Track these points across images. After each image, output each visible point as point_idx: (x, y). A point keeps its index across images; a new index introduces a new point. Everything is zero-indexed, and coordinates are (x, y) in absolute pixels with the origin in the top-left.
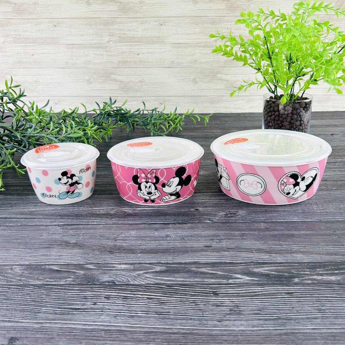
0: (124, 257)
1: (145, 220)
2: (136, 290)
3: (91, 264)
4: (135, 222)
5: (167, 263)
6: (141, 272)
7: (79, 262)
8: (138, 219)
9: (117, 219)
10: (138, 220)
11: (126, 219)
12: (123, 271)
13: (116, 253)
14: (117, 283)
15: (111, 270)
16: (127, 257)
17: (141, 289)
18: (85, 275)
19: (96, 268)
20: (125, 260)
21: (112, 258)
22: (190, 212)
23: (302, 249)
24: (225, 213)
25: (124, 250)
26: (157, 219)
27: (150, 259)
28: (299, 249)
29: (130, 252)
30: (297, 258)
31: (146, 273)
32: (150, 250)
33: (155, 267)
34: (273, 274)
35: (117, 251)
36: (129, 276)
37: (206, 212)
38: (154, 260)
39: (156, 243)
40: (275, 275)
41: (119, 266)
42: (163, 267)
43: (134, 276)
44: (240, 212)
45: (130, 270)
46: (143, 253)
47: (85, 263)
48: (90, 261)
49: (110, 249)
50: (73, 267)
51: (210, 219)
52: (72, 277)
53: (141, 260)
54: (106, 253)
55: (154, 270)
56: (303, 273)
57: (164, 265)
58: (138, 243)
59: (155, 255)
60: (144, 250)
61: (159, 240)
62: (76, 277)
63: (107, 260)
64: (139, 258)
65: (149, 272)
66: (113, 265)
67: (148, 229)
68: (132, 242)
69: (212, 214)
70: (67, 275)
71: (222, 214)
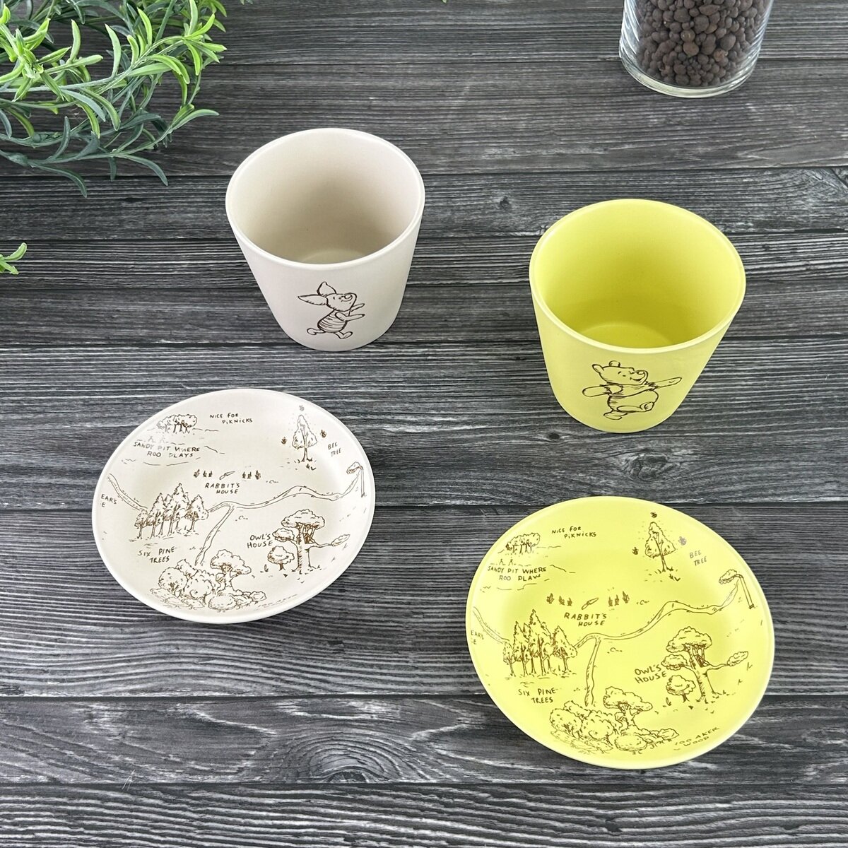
0: (372, 666)
2: (418, 808)
3: (292, 696)
6: (423, 734)
7: (259, 688)
8: (393, 484)
12: (378, 729)
13: (350, 646)
14: (368, 781)
15: (345, 724)
16: (380, 667)
17: (430, 806)
18: (285, 746)
19: (307, 714)
20: (376, 680)
21: (342, 670)
22: (536, 450)
23: (835, 639)
24: (635, 458)
25: (370, 634)
26: (445, 484)
27: (440, 677)
28: (829, 638)
29: (386, 645)
30: (820, 677)
31: (437, 738)
32: (439, 637)
33: (457, 711)
34: (755, 747)
35: (350, 639)
36: (395, 749)
37: (580, 452)
38: (451, 680)
39: (452, 604)
40: (760, 751)
41: (365, 709)
42: (478, 715)
43: (406, 752)
44: (676, 454)
45: (395, 725)
46: (421, 650)
47: (275, 691)
48: (288, 682)
49: (333, 632)
50: (249, 712)
51: (592, 486)
52: (253, 753)
53: (417, 679)
54: (325, 649)
55: (456, 727)
56: (829, 742)
57: (480, 704)
58: (403, 603)
59: (451, 660)
60: (422, 637)
61: (458, 591)
62: (262, 753)
63: (331, 679)
64: (411, 670)
65: (443, 734)
66: (348, 702)
67: (424, 535)
68: (387, 597)
69: (598, 459)
70: (236, 746)
71: (627, 461)
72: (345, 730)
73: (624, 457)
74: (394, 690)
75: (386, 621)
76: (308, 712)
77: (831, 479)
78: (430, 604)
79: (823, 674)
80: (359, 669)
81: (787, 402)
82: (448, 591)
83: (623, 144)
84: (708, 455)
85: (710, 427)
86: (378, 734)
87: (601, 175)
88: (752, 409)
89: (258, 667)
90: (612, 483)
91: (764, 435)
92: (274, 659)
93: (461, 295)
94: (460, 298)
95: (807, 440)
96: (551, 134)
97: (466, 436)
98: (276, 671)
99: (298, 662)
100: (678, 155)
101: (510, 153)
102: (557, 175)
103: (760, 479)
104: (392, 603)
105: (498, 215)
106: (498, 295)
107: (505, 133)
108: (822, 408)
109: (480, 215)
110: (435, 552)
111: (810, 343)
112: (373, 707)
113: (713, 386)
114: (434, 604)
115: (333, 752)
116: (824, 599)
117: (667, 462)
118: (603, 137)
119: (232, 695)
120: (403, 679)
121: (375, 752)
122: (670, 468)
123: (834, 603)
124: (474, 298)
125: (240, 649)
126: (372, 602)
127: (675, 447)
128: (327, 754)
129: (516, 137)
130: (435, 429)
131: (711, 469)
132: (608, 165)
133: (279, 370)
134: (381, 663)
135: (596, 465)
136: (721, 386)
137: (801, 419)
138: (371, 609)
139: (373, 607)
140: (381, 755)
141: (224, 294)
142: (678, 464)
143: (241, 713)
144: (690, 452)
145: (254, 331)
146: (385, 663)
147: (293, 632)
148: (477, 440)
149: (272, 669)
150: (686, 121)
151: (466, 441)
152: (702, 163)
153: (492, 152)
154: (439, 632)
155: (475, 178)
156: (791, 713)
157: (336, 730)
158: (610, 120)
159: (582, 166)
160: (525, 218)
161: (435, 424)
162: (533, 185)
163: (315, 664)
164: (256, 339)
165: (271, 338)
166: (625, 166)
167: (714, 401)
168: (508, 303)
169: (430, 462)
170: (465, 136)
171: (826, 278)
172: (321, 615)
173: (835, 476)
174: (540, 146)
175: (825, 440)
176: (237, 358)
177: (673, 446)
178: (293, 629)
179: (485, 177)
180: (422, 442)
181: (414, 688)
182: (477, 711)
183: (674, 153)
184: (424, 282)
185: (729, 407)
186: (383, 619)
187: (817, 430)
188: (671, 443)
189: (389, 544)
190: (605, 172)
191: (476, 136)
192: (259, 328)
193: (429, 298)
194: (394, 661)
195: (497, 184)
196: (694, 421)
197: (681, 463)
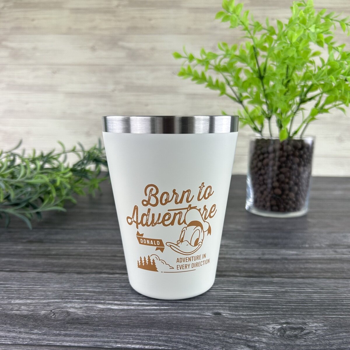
1: (103, 337)
4: (78, 342)
8: (89, 334)
9: (45, 330)
10: (87, 336)
11: (63, 332)
22: (204, 320)
26: (131, 335)
37: (236, 322)
51: (248, 341)
90: (264, 340)
97: (153, 312)
122: (308, 333)
127: (308, 322)
130: (132, 307)
148: (161, 314)
151: (153, 314)
161: (133, 305)
169: (123, 323)
180: (121, 313)
197: (316, 330)
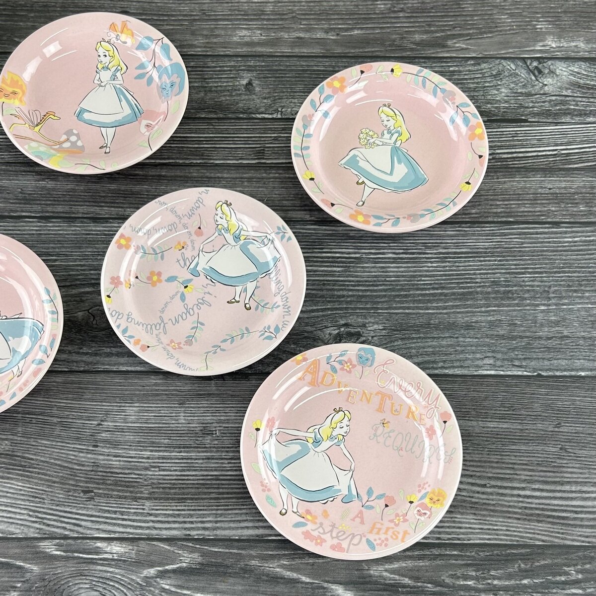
0: (115, 512)
3: (52, 537)
5: (204, 541)
6: (152, 571)
7: (26, 530)
12: (117, 566)
13: (99, 495)
15: (92, 562)
16: (122, 513)
18: (44, 580)
19: (62, 553)
20: (119, 525)
21: (92, 516)
23: (477, 495)
24: (337, 332)
25: (116, 484)
27: (168, 522)
28: (471, 495)
29: (128, 494)
30: (460, 528)
31: (162, 574)
32: (170, 488)
33: (180, 552)
34: (404, 586)
35: (100, 489)
36: (129, 584)
38: (176, 525)
39: (182, 459)
40: (408, 589)
41: (108, 549)
42: (196, 555)
43: (138, 586)
44: (369, 329)
45: (131, 564)
46: (156, 499)
47: (39, 533)
48: (48, 525)
49: (87, 482)
50: (17, 551)
52: (19, 585)
53: (151, 524)
54: (79, 497)
55: (178, 565)
56: (462, 583)
57: (198, 546)
58: (143, 458)
59: (178, 508)
60: (157, 488)
61: (187, 447)
62: (26, 585)
63: (83, 523)
64: (146, 516)
65: (167, 571)
66: (95, 543)
67: (165, 397)
68: (131, 452)
69: (308, 332)
70: (7, 579)
71: (330, 334)
72: (92, 567)
73: (328, 331)
74: (132, 534)
75: (129, 474)
76: (64, 551)
77: (490, 354)
78: (165, 459)
79: (464, 525)
80: (106, 515)
81: (462, 283)
82: (180, 448)
83: (352, 29)
84: (394, 330)
85: (399, 305)
86: (117, 571)
87: (332, 59)
88: (434, 289)
89: (25, 512)
91: (441, 313)
92: (39, 505)
93: (208, 174)
94: (207, 177)
95: (474, 319)
96: (293, 17)
98: (40, 515)
99: (58, 508)
100: (397, 43)
101: (258, 36)
102: (295, 59)
103: (434, 353)
104: (135, 457)
105: (243, 97)
106: (238, 175)
107: (254, 15)
108: (490, 290)
109: (229, 96)
110: (172, 413)
111: (488, 229)
112: (114, 548)
113: (405, 267)
114: (168, 459)
115: (81, 586)
116: (472, 461)
117: (361, 336)
118: (336, 22)
119: (5, 535)
120: (139, 524)
121: (114, 586)
123: (479, 464)
124: (218, 178)
125: (12, 496)
126: (119, 456)
128: (77, 586)
129: (264, 19)
131: (396, 344)
132: (338, 50)
133: (53, 242)
134: (123, 510)
135: (305, 338)
136: (412, 267)
137: (472, 299)
138: (118, 463)
139: (120, 461)
140: (118, 589)
141: (10, 168)
142: (370, 338)
143: (13, 551)
144: (381, 328)
145: (34, 204)
146: (126, 510)
147: (54, 482)
149: (37, 514)
150: (408, 8)
152: (418, 50)
153: (243, 34)
154: (170, 483)
155: (226, 59)
156: (436, 557)
157: (84, 567)
158: (344, 5)
159: (317, 50)
160: (265, 101)
162: (275, 68)
163: (71, 510)
164: (35, 212)
165: (48, 212)
166: (353, 51)
167: (404, 281)
168: (246, 184)
170: (220, 17)
171: (507, 167)
172: (77, 468)
173: (493, 352)
174: (283, 29)
175: (489, 318)
176: (19, 230)
177: (367, 321)
178: (54, 479)
179: (235, 59)
181: (147, 532)
182: (194, 552)
183: (394, 41)
184: (178, 161)
185: (415, 287)
186: (127, 471)
187: (483, 309)
188: (366, 319)
189: (136, 405)
190: (335, 57)
191: (230, 17)
192: (38, 202)
193: (181, 177)
194: (133, 508)
195: (244, 66)
196: (386, 299)
